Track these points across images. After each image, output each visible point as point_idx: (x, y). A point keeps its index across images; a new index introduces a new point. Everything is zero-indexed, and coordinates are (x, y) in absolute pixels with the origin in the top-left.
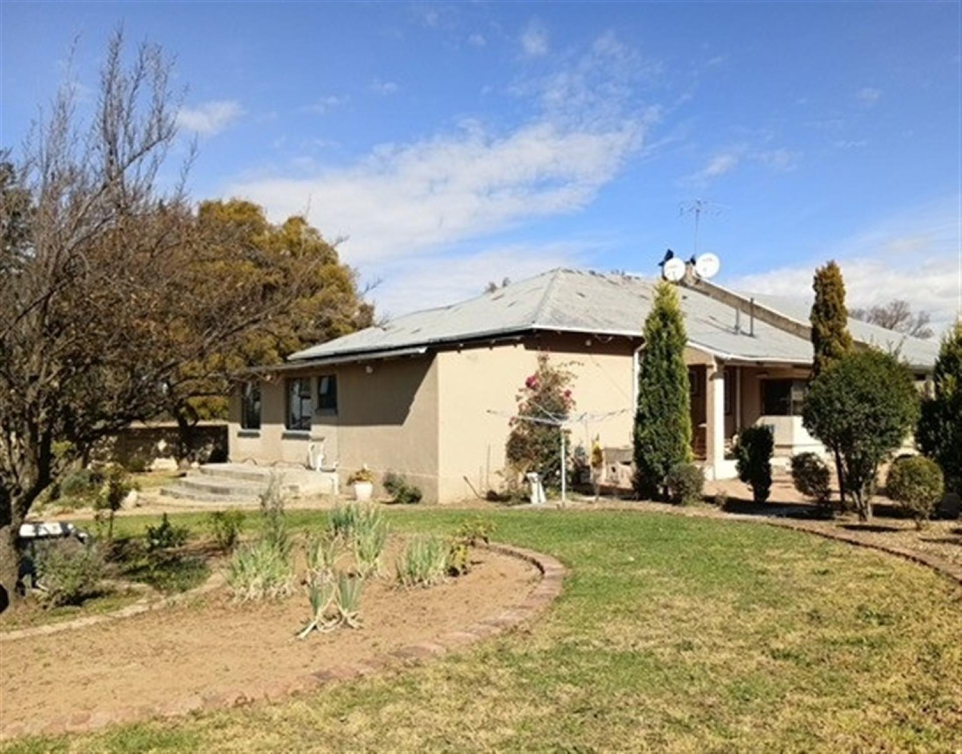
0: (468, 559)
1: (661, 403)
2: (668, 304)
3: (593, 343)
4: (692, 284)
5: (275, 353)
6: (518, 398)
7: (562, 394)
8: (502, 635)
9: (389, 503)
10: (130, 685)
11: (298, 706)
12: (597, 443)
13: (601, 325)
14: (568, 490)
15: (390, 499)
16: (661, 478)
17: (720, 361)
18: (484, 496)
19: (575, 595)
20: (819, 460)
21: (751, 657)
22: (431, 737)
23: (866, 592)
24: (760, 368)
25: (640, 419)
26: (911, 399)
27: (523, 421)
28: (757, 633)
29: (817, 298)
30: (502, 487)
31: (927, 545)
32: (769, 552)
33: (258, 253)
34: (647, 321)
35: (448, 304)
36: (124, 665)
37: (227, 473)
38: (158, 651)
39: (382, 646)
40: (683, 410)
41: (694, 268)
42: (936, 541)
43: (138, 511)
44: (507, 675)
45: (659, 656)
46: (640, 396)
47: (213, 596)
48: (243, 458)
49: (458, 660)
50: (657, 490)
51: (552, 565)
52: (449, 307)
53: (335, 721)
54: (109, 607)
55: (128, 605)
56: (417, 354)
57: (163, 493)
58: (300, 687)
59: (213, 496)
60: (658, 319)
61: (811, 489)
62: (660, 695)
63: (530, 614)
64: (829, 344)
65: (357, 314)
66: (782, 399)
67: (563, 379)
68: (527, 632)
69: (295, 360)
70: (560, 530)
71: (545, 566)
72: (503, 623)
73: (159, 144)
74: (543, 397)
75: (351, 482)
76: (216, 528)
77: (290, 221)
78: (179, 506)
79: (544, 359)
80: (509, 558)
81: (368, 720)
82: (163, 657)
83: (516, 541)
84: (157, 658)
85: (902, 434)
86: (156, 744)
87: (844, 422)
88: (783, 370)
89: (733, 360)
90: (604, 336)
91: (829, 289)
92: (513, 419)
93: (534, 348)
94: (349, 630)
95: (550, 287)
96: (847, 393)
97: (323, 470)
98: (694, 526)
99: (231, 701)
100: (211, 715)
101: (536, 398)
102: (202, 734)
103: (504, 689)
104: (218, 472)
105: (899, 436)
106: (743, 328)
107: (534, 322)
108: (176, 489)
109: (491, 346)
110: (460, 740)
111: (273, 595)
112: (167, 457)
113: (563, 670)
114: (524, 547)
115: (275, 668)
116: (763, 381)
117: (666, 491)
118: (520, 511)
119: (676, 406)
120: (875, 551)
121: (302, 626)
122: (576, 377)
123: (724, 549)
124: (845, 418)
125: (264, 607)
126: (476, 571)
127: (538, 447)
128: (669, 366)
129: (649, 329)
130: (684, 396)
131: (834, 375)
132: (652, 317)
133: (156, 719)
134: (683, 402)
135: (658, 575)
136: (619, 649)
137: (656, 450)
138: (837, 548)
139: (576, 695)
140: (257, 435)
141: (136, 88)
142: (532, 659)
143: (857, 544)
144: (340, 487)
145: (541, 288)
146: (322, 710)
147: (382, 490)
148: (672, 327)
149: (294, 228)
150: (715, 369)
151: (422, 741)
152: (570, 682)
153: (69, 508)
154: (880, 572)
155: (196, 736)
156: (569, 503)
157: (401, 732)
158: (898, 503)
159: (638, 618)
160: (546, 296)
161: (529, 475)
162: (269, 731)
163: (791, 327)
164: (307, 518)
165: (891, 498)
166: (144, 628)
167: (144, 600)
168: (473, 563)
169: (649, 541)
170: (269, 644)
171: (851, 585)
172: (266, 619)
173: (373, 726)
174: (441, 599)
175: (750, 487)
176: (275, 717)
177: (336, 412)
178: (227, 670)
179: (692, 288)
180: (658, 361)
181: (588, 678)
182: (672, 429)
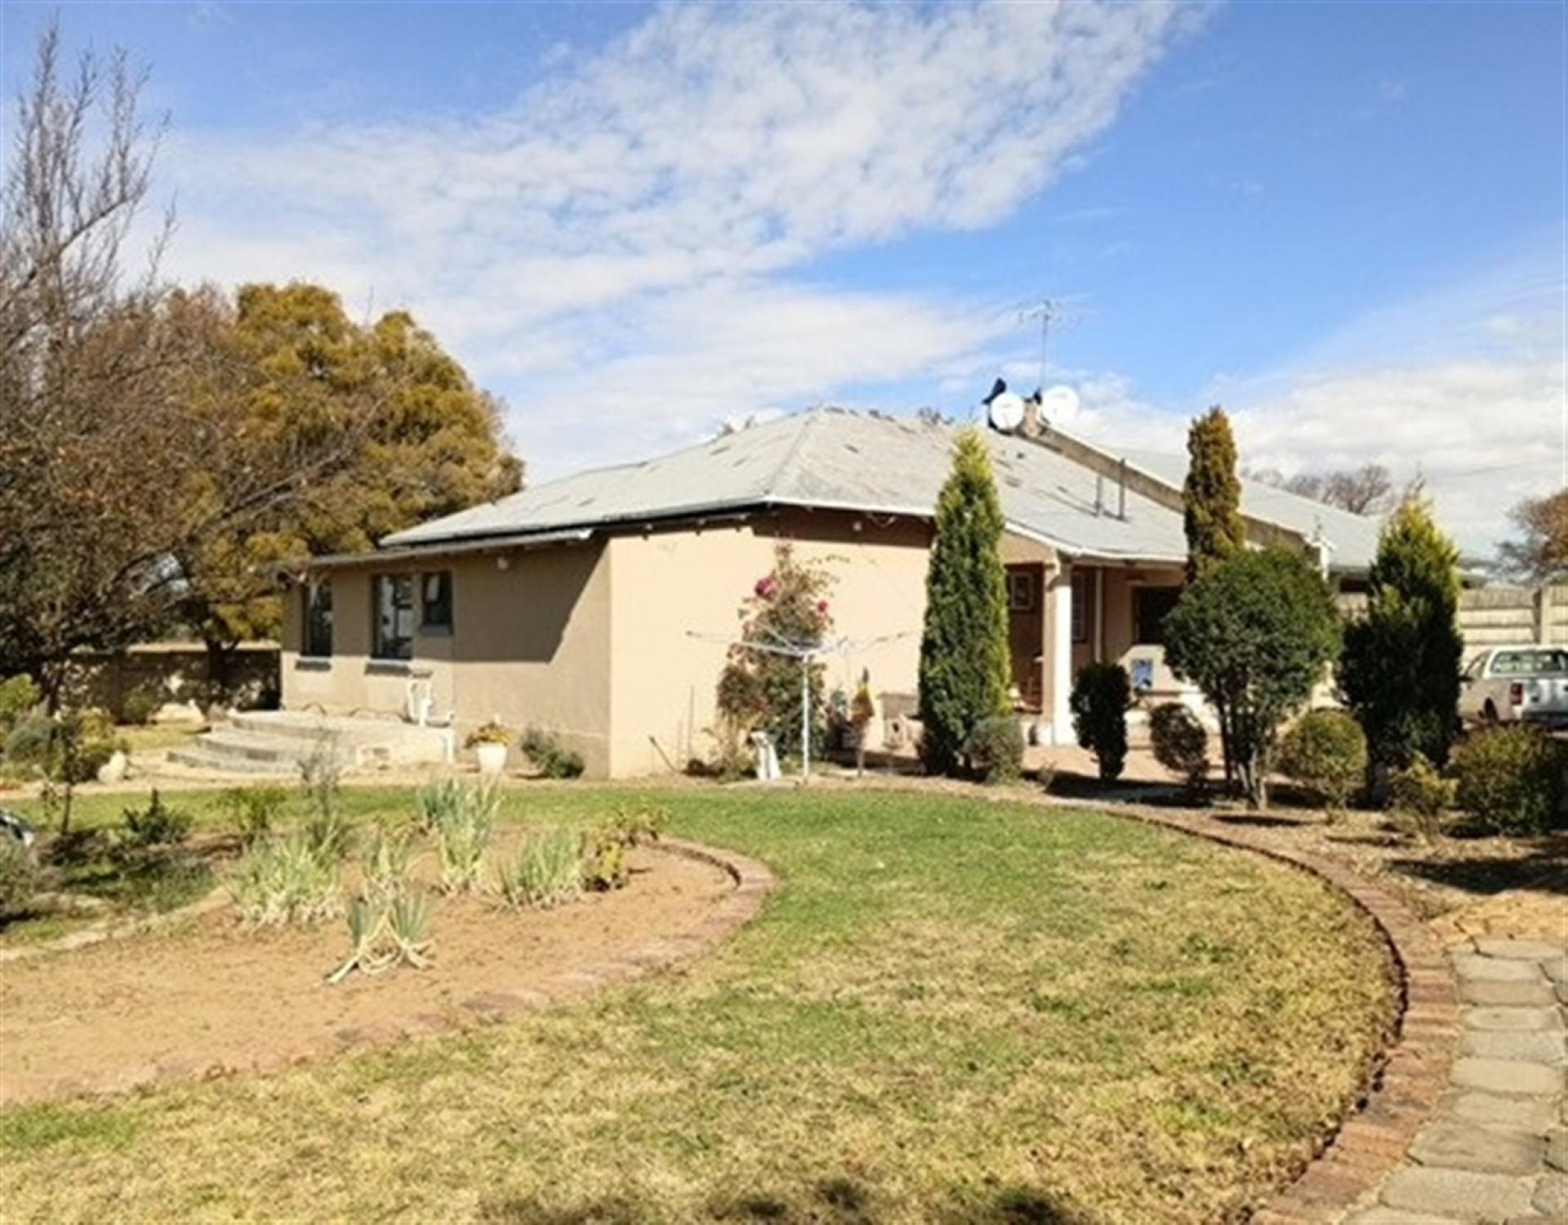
0: (624, 863)
1: (961, 623)
2: (975, 468)
3: (864, 527)
4: (1034, 434)
5: (360, 535)
6: (742, 613)
7: (813, 608)
8: (643, 978)
9: (530, 778)
10: (53, 1049)
11: (300, 1080)
12: (866, 684)
13: (879, 499)
14: (812, 759)
15: (535, 772)
16: (961, 743)
17: (1065, 558)
18: (684, 766)
19: (775, 920)
20: (1191, 715)
21: (1005, 1008)
22: (489, 1122)
23: (1210, 915)
24: (1130, 570)
25: (928, 648)
26: (1328, 622)
27: (750, 649)
28: (1026, 973)
29: (1193, 463)
30: (713, 753)
31: (1334, 846)
32: (1092, 856)
33: (336, 371)
34: (942, 495)
35: (640, 459)
36: (49, 1019)
37: (276, 727)
38: (106, 1000)
39: (455, 994)
40: (996, 634)
41: (1039, 408)
42: (1349, 841)
43: (126, 787)
44: (630, 1037)
45: (867, 1008)
46: (928, 613)
47: (214, 918)
48: (304, 703)
49: (562, 1013)
50: (955, 760)
51: (755, 874)
52: (643, 464)
53: (348, 1099)
54: (44, 936)
55: (75, 930)
56: (576, 540)
57: (172, 758)
58: (310, 1053)
59: (249, 763)
60: (957, 491)
61: (1179, 760)
62: (849, 1062)
63: (695, 947)
64: (1209, 536)
65: (496, 471)
67: (816, 584)
68: (683, 973)
69: (393, 545)
70: (785, 820)
71: (744, 875)
72: (649, 960)
73: (120, 208)
74: (782, 610)
75: (471, 742)
76: (237, 814)
77: (387, 319)
78: (191, 779)
79: (785, 551)
80: (696, 864)
81: (401, 1098)
82: (114, 1008)
83: (712, 837)
84: (103, 1012)
85: (1312, 677)
86: (72, 1132)
87: (1224, 657)
88: (1167, 573)
89: (1085, 557)
90: (884, 516)
91: (1210, 450)
92: (733, 646)
93: (767, 533)
94: (410, 971)
95: (804, 435)
96: (1229, 612)
97: (429, 724)
98: (994, 815)
99: (200, 1072)
100: (165, 1092)
101: (770, 612)
102: (146, 1117)
103: (621, 1056)
104: (261, 726)
105: (1306, 679)
106: (1108, 506)
107: (767, 492)
108: (192, 752)
109: (698, 529)
110: (532, 1127)
111: (305, 918)
112: (183, 701)
113: (719, 1028)
114: (722, 847)
115: (282, 1025)
116: (1137, 591)
117: (968, 762)
118: (734, 791)
119: (984, 628)
120: (1248, 854)
121: (337, 964)
122: (837, 581)
123: (1025, 850)
124: (1225, 651)
125: (287, 936)
126: (636, 884)
127: (773, 690)
128: (974, 566)
129: (945, 508)
130: (997, 613)
131: (1213, 585)
132: (949, 488)
133: (81, 1097)
134: (997, 622)
135: (914, 889)
136: (813, 996)
137: (951, 696)
138: (1197, 850)
139: (726, 1063)
140: (326, 667)
141: (76, 121)
142: (677, 1013)
143: (1228, 843)
144: (456, 751)
145: (789, 436)
146: (333, 1084)
147: (521, 757)
148: (979, 504)
149: (392, 330)
150: (1057, 571)
151: (473, 1128)
152: (723, 1045)
153: (14, 781)
154: (1241, 886)
155: (133, 1121)
156: (815, 779)
157: (446, 1115)
158: (1299, 783)
159: (858, 952)
160: (792, 453)
161: (754, 735)
162: (247, 1114)
164: (394, 800)
165: (1288, 773)
166: (94, 965)
167: (101, 924)
168: (631, 871)
169: (913, 839)
170: (281, 990)
171: (1191, 904)
172: (286, 954)
173: (405, 1107)
174: (567, 925)
175: (1095, 756)
176: (261, 1095)
177: (451, 632)
178: (207, 1027)
179: (1036, 441)
180: (956, 558)
181: (751, 1039)
182: (977, 665)
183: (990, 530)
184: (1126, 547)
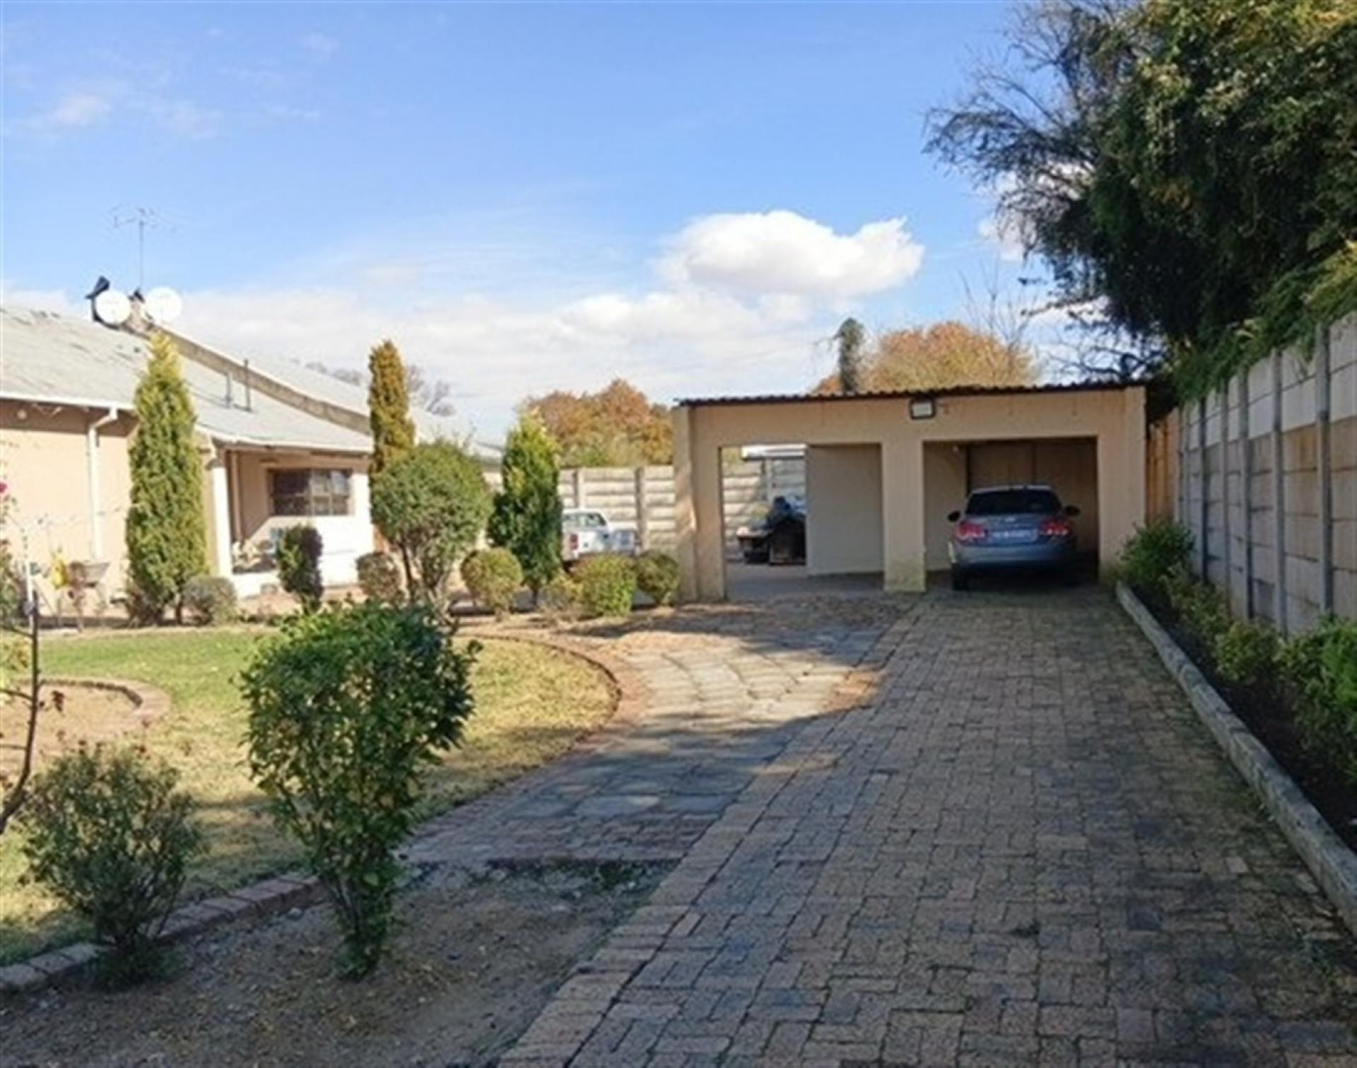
1: (167, 498)
2: (168, 370)
3: (29, 416)
4: (141, 330)
12: (60, 557)
16: (172, 596)
17: (218, 444)
24: (269, 453)
25: (136, 519)
26: (483, 492)
29: (375, 380)
34: (138, 392)
41: (143, 307)
46: (135, 490)
50: (165, 612)
60: (156, 389)
64: (391, 432)
66: (298, 495)
85: (476, 529)
88: (300, 457)
89: (239, 443)
90: (50, 406)
96: (421, 486)
105: (473, 531)
106: (236, 401)
116: (270, 471)
117: (178, 613)
122: (6, 464)
128: (177, 451)
129: (145, 404)
131: (404, 467)
132: (146, 386)
137: (164, 559)
148: (175, 400)
150: (213, 455)
163: (297, 401)
175: (297, 598)
179: (142, 336)
180: (160, 445)
182: (187, 532)
183: (187, 422)
184: (264, 434)
